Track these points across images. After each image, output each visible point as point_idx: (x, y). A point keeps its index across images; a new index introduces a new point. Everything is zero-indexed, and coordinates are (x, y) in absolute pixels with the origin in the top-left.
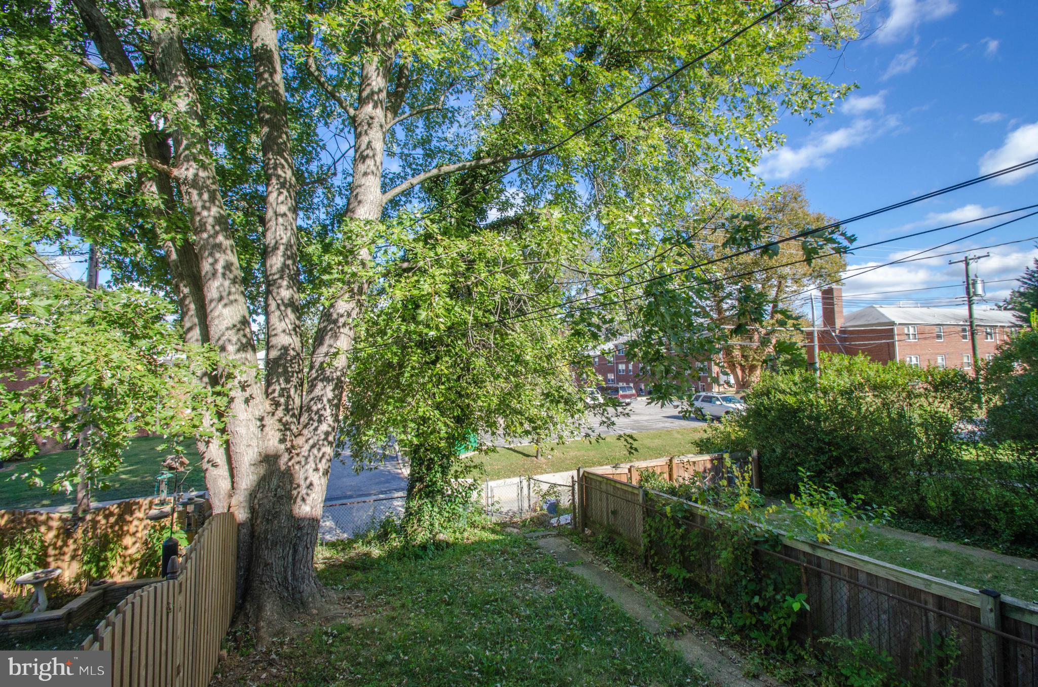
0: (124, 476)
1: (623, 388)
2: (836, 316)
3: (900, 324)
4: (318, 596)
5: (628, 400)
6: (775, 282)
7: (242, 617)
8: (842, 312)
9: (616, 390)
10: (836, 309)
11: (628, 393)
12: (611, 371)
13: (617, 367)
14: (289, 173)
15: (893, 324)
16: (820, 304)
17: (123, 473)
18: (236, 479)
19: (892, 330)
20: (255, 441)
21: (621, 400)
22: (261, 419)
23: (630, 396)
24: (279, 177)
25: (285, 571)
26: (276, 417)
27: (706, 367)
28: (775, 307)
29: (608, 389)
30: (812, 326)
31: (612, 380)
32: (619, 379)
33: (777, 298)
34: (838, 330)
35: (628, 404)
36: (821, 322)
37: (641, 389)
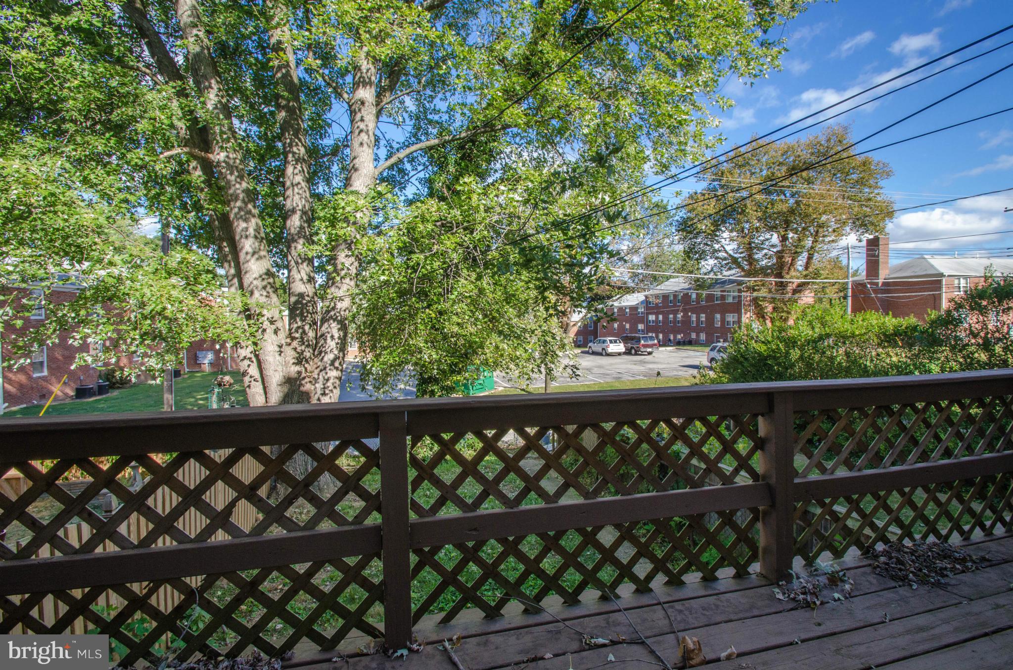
0: (201, 402)
1: (645, 338)
2: (881, 266)
3: (949, 276)
4: (332, 485)
5: (649, 350)
6: (812, 230)
7: (274, 495)
8: (887, 263)
9: (638, 340)
10: (881, 259)
11: (650, 342)
12: (642, 322)
13: (647, 318)
14: (303, 150)
15: (942, 275)
16: (865, 255)
17: (201, 399)
18: (268, 395)
19: (940, 282)
20: (280, 367)
21: (643, 349)
22: (280, 347)
23: (651, 346)
24: (294, 153)
25: (306, 465)
26: (292, 347)
27: (736, 319)
28: (810, 258)
29: (632, 339)
30: (847, 277)
31: (643, 331)
32: (649, 329)
33: (812, 248)
34: (880, 281)
35: (650, 353)
36: (864, 273)
37: (670, 340)
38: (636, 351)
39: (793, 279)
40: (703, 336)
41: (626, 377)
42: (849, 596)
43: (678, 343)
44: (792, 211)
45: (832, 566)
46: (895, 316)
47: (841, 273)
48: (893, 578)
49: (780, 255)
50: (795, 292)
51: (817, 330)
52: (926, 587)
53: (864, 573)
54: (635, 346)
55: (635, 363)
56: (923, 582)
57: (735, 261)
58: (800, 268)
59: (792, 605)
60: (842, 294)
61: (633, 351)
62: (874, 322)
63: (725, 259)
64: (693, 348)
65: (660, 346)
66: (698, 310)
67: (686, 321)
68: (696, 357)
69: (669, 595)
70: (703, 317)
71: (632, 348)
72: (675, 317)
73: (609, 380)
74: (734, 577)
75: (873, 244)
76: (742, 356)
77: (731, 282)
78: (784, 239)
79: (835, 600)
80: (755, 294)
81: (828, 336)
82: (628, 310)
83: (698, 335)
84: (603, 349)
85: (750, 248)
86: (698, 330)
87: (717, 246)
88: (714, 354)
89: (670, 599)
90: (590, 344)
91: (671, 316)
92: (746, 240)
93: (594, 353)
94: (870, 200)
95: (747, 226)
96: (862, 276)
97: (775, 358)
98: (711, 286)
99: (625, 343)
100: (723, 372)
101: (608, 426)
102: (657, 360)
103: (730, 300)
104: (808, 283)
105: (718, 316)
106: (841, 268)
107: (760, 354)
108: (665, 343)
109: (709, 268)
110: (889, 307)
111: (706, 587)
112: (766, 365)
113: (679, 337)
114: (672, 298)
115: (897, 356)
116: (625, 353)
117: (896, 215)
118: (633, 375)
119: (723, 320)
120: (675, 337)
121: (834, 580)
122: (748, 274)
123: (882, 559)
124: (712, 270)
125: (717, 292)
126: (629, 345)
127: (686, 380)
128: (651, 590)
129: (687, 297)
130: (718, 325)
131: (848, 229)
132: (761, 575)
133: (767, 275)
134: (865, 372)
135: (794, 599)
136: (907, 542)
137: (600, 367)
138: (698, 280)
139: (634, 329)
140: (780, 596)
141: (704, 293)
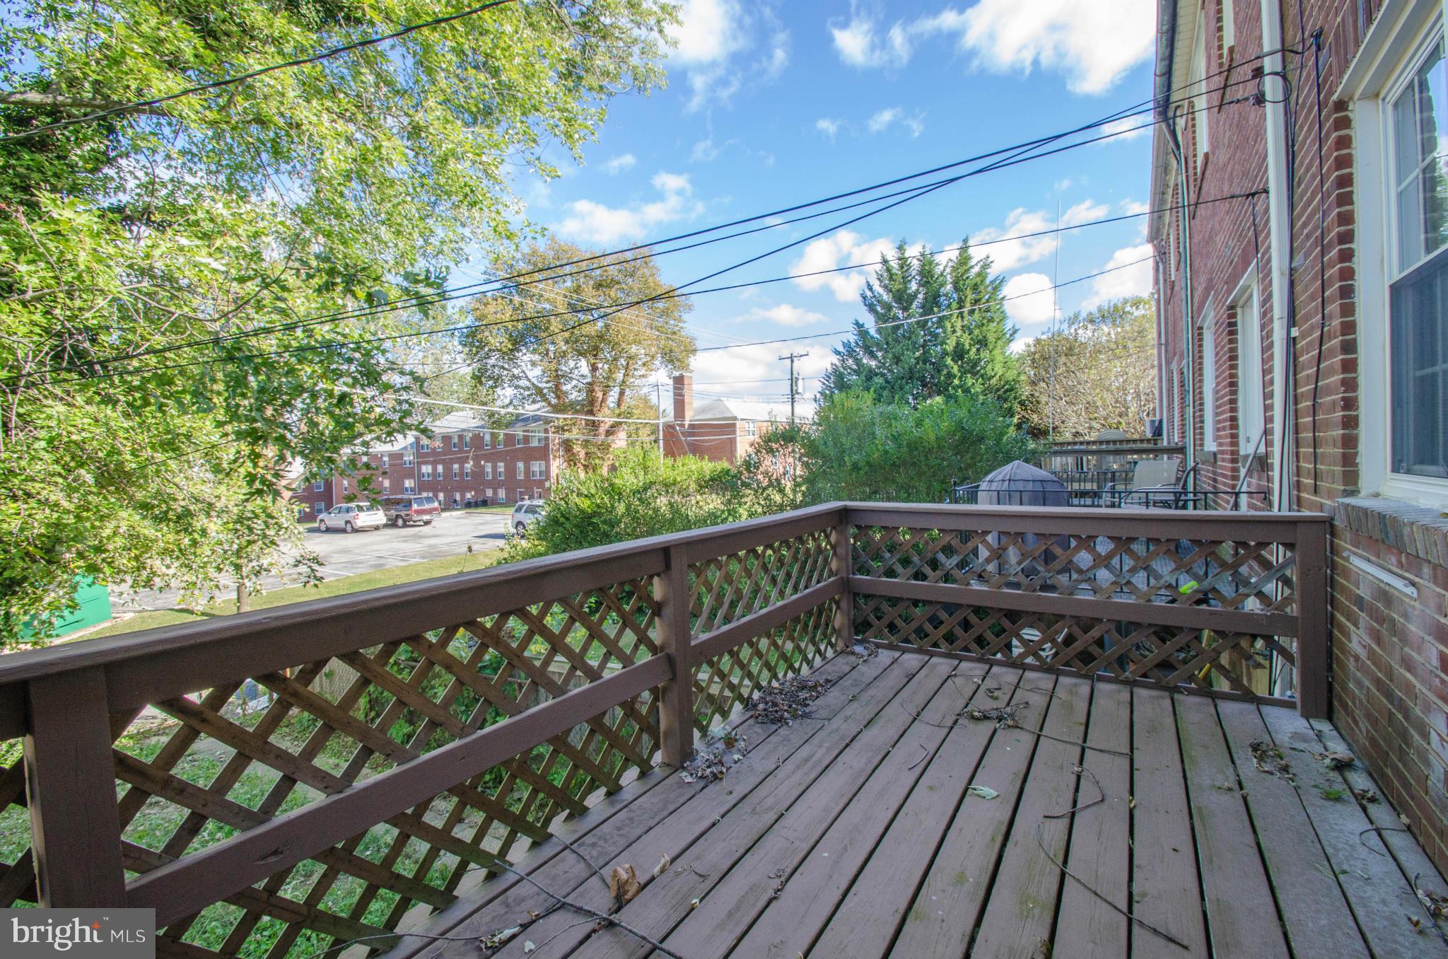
1: (420, 501)
2: (687, 407)
3: (742, 420)
5: (426, 517)
6: (623, 361)
8: (692, 403)
9: (409, 504)
10: (687, 399)
11: (427, 506)
12: (411, 476)
13: (419, 470)
15: (735, 418)
16: (671, 394)
19: (734, 425)
21: (415, 517)
23: (430, 511)
27: (543, 468)
28: (622, 393)
29: (398, 502)
30: (658, 418)
31: (412, 490)
32: (422, 487)
33: (623, 382)
34: (687, 423)
35: (427, 523)
36: (672, 414)
37: (455, 501)
38: (405, 521)
39: (606, 418)
40: (502, 493)
41: (393, 563)
42: (745, 753)
43: (469, 505)
44: (601, 337)
45: (724, 728)
46: (710, 460)
47: (652, 412)
48: (773, 722)
49: (590, 388)
50: (609, 433)
51: (641, 478)
52: (798, 721)
53: (750, 726)
54: (403, 513)
55: (405, 539)
56: (795, 717)
57: (539, 391)
58: (612, 405)
59: (702, 784)
60: (653, 438)
61: (400, 522)
62: (694, 467)
63: (528, 389)
64: (491, 510)
65: (443, 510)
66: (493, 457)
67: (478, 474)
68: (495, 522)
69: (575, 831)
70: (501, 466)
71: (397, 516)
72: (462, 468)
73: (360, 571)
74: (639, 778)
75: (679, 381)
76: (563, 515)
77: (536, 419)
78: (594, 368)
79: (736, 762)
80: (567, 435)
81: (652, 483)
82: (386, 459)
83: (495, 493)
84: (347, 522)
85: (558, 378)
86: (495, 485)
87: (516, 372)
88: (521, 516)
89: (577, 836)
90: (321, 516)
91: (456, 466)
92: (553, 366)
93: (329, 530)
94: (674, 333)
95: (552, 348)
96: (670, 417)
97: (600, 515)
98: (509, 425)
99: (386, 510)
100: (540, 539)
101: (488, 622)
102: (438, 532)
103: (535, 443)
104: (621, 423)
105: (521, 465)
106: (651, 407)
107: (582, 511)
108: (449, 505)
109: (507, 401)
110: (697, 450)
111: (612, 804)
112: (591, 524)
113: (468, 496)
114: (456, 440)
115: (713, 502)
116: (386, 526)
117: (698, 353)
118: (404, 558)
119: (527, 470)
120: (463, 496)
121: (730, 742)
122: (557, 409)
123: (761, 706)
124: (511, 403)
125: (519, 432)
126: (393, 513)
127: (486, 555)
128: (551, 835)
129: (478, 439)
130: (521, 477)
131: (657, 363)
132: (665, 765)
133: (577, 412)
134: (688, 524)
135: (701, 777)
136: (775, 684)
137: (344, 551)
138: (492, 415)
139: (398, 486)
140: (689, 779)
141: (501, 433)
